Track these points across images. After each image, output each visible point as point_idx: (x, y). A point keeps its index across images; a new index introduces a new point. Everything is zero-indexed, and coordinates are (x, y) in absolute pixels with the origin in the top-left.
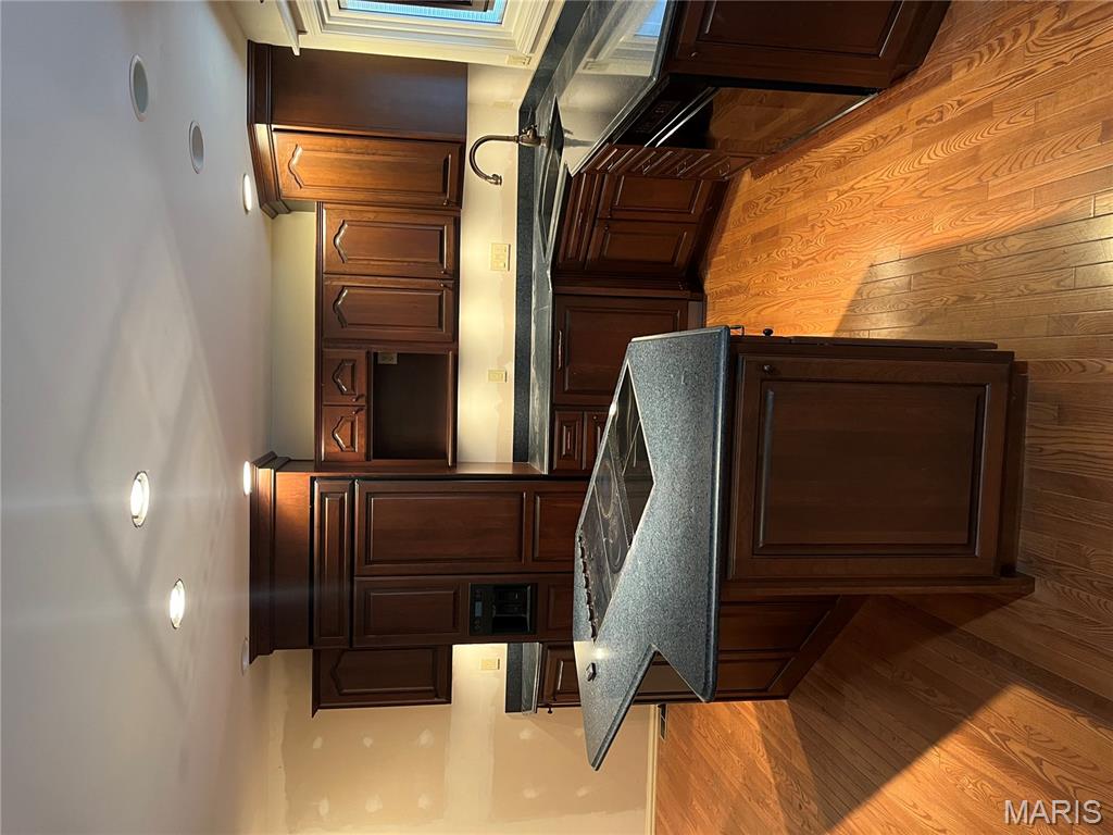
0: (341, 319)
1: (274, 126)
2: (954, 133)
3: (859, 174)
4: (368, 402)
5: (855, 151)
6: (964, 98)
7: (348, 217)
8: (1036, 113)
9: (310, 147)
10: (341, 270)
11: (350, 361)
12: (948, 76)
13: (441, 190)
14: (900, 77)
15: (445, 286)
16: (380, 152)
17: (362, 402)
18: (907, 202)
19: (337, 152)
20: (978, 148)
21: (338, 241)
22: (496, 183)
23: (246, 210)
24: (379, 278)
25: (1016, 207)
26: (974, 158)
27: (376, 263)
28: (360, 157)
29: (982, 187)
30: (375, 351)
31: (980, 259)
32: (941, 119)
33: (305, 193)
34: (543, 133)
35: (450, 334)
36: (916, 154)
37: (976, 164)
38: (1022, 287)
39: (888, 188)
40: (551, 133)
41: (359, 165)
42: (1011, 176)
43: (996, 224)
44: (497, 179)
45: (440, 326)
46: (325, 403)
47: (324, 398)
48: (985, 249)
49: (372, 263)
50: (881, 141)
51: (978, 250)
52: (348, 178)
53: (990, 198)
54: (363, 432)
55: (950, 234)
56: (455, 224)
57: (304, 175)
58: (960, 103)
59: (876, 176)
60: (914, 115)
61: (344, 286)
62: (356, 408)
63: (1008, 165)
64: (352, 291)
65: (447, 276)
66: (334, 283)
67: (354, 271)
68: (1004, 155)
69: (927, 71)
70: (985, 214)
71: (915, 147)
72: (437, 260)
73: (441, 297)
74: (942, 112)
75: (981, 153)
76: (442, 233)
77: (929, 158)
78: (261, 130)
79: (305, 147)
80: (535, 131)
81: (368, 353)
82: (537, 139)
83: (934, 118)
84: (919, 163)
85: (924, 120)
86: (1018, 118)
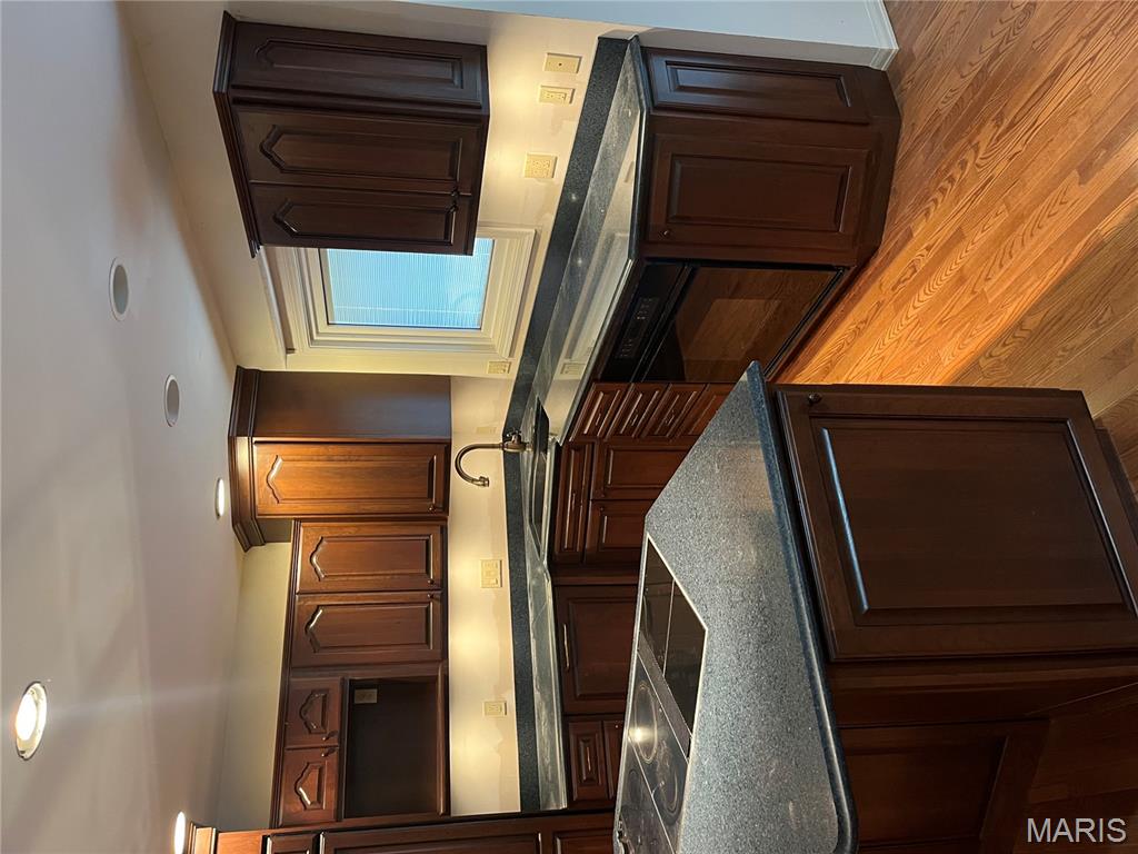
0: (313, 641)
1: (255, 439)
2: (931, 275)
3: (849, 366)
4: (340, 741)
5: (839, 350)
6: (931, 242)
7: (327, 533)
8: (1008, 207)
9: (291, 457)
10: (317, 588)
11: (320, 691)
12: (910, 235)
13: (426, 495)
14: (863, 264)
15: (432, 597)
16: (363, 458)
17: (334, 741)
18: (905, 359)
19: (319, 460)
20: (961, 270)
21: (314, 560)
22: (484, 485)
23: (218, 515)
24: (359, 594)
25: (1021, 290)
26: (961, 279)
27: (356, 578)
28: (343, 465)
29: (979, 297)
30: (350, 677)
31: (1003, 357)
32: (915, 271)
33: (283, 508)
34: (527, 439)
35: (439, 651)
36: (901, 313)
37: (963, 283)
38: (1060, 353)
39: (883, 358)
40: (535, 436)
41: (342, 473)
42: (1003, 271)
43: (1007, 317)
44: (484, 481)
45: (428, 642)
46: (288, 747)
47: (288, 741)
48: (1004, 345)
49: (351, 578)
50: (862, 326)
51: (996, 352)
52: (328, 488)
53: (990, 301)
54: (334, 780)
55: (962, 356)
56: (442, 532)
57: (283, 488)
58: (928, 249)
59: (868, 355)
60: (887, 286)
61: (318, 606)
62: (327, 750)
63: (998, 263)
64: (329, 610)
65: (435, 587)
66: (310, 603)
67: (330, 588)
68: (988, 258)
69: (887, 245)
70: (991, 316)
71: (897, 310)
72: (424, 571)
73: (427, 610)
74: (914, 266)
75: (965, 271)
76: (428, 542)
77: (915, 308)
78: (243, 444)
79: (285, 458)
80: (519, 437)
81: (343, 679)
82: (523, 445)
83: (907, 276)
84: (907, 318)
85: (899, 282)
86: (991, 222)
